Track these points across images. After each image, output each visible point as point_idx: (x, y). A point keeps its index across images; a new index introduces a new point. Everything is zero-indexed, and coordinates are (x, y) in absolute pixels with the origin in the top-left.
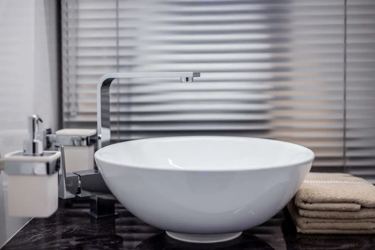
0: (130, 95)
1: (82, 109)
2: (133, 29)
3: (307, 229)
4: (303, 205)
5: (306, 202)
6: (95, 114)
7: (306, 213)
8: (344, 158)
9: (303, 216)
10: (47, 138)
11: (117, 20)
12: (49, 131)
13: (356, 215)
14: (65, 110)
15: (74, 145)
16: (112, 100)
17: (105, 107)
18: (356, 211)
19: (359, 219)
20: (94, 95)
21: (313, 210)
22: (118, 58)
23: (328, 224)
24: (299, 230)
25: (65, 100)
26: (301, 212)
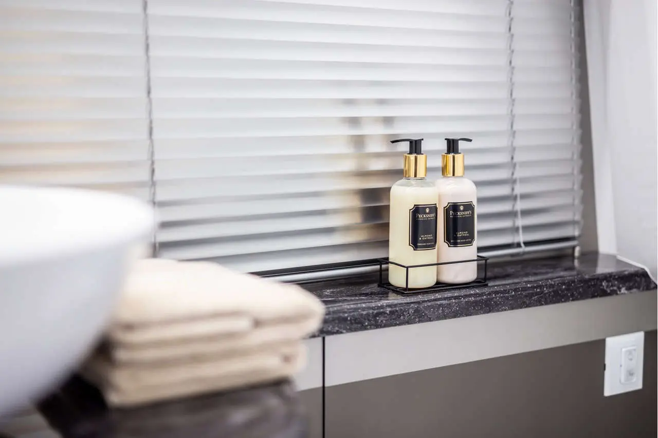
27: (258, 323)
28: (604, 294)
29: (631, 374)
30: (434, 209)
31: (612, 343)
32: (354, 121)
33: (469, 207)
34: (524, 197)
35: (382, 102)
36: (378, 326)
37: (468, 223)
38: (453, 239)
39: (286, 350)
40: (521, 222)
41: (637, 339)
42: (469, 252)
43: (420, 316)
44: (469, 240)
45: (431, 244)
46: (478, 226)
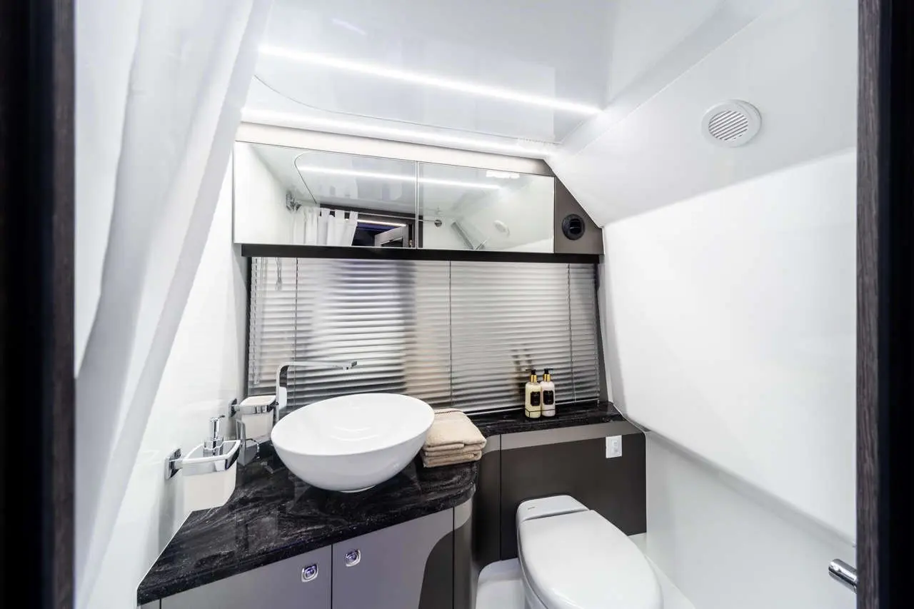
0: (306, 351)
1: (264, 378)
2: (311, 311)
3: (431, 464)
4: (428, 449)
5: (429, 446)
6: (275, 381)
7: (430, 454)
8: (451, 397)
9: (428, 456)
10: (233, 407)
11: (296, 305)
12: (235, 402)
13: (461, 451)
14: (250, 379)
15: (256, 413)
16: (289, 376)
17: (282, 381)
18: (462, 448)
19: (463, 454)
20: (275, 373)
21: (435, 451)
22: (296, 332)
23: (445, 459)
24: (425, 466)
25: (250, 371)
26: (426, 454)
27: (465, 445)
28: (603, 422)
29: (616, 451)
30: (539, 393)
31: (608, 439)
32: (516, 357)
33: (551, 392)
34: (576, 373)
35: (526, 350)
36: (518, 431)
37: (552, 397)
38: (546, 403)
39: (475, 453)
40: (575, 381)
41: (618, 439)
42: (552, 406)
43: (532, 429)
44: (551, 403)
45: (538, 404)
46: (555, 400)
